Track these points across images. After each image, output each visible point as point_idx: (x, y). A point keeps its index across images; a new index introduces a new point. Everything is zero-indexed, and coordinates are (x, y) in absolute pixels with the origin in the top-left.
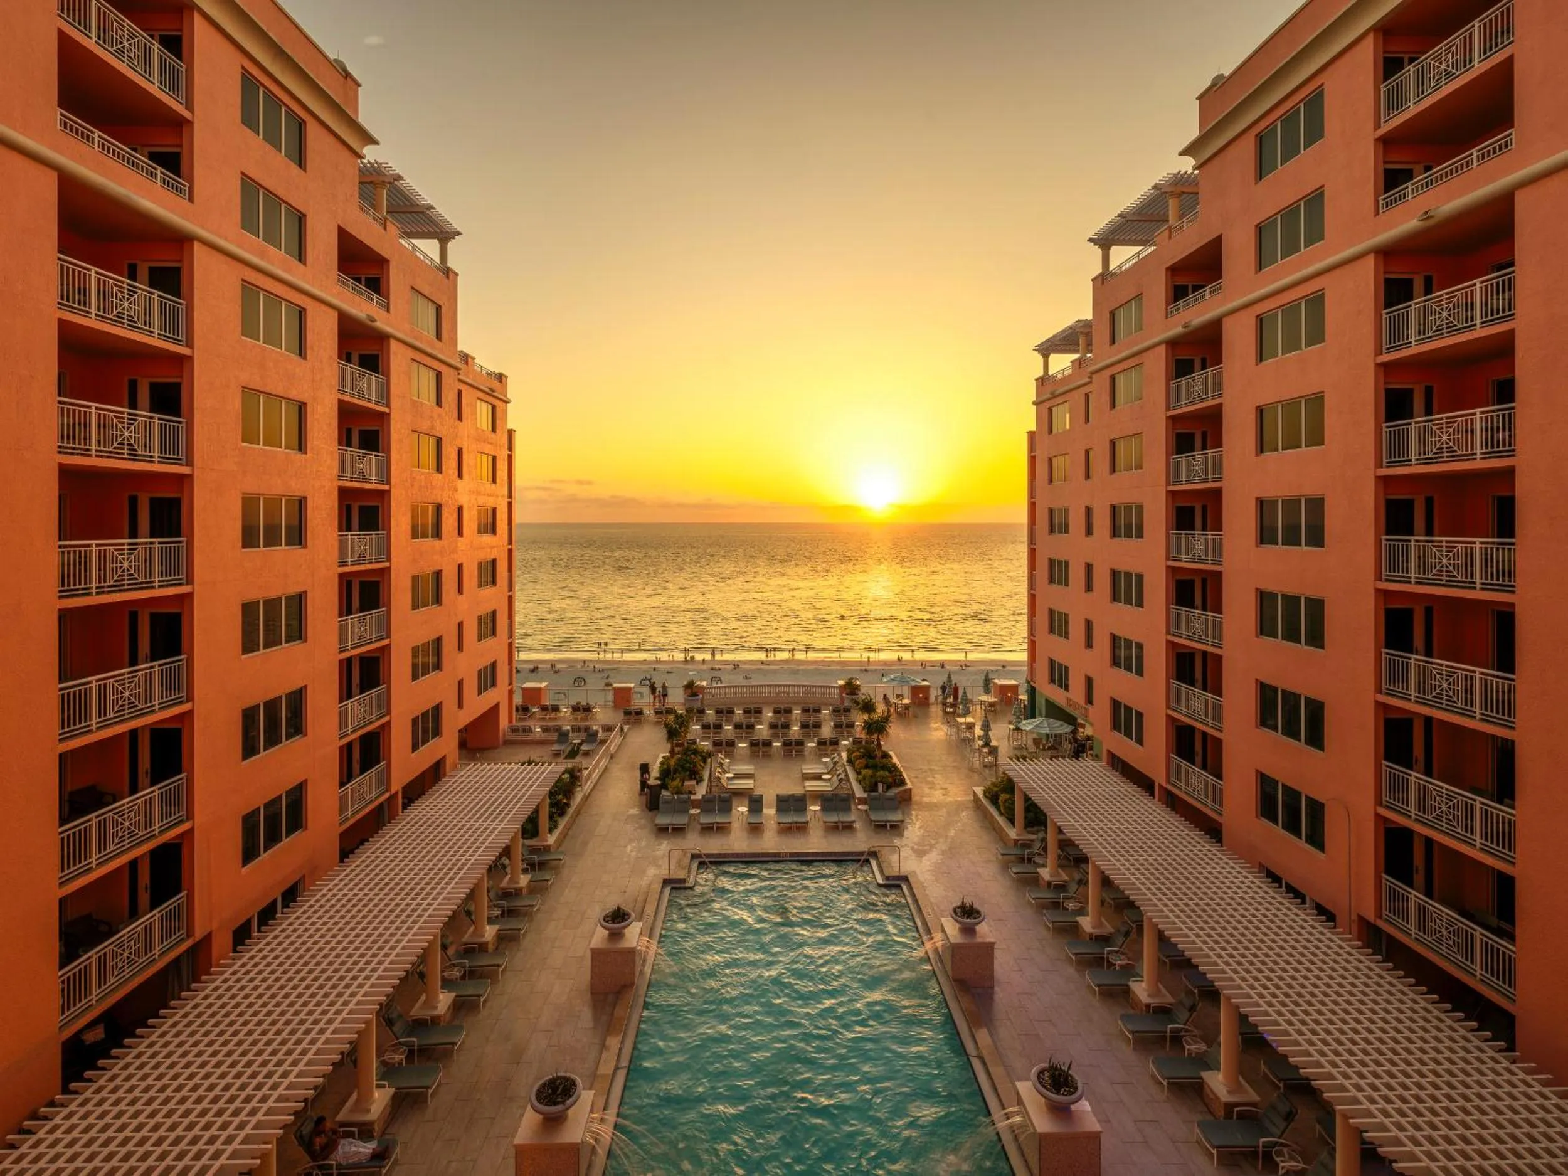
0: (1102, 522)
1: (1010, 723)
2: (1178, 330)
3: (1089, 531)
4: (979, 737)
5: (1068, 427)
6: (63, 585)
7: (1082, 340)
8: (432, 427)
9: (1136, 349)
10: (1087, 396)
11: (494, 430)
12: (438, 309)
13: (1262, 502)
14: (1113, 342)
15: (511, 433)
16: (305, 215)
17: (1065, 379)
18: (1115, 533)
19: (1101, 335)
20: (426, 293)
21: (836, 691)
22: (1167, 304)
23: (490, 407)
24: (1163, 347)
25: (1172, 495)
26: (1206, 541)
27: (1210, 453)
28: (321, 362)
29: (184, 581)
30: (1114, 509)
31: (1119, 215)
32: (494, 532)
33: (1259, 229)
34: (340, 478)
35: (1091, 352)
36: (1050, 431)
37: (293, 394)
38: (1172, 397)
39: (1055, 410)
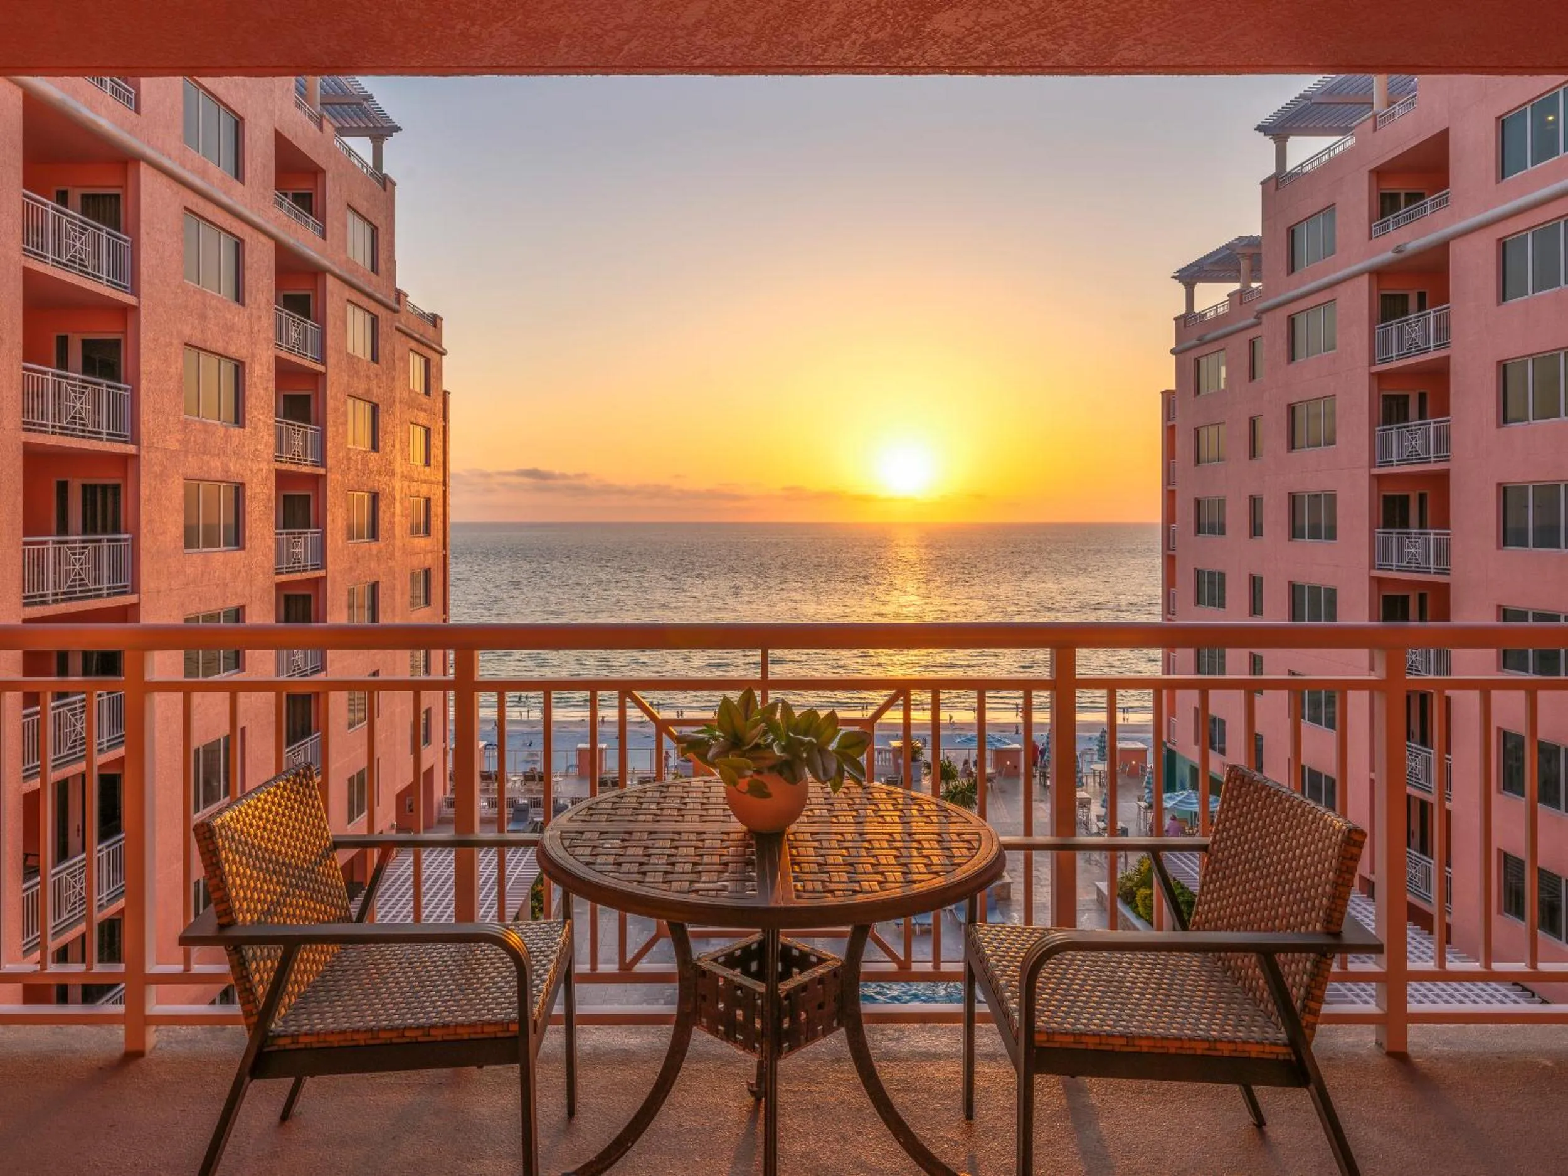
0: (1275, 517)
1: (1140, 799)
2: (1388, 256)
3: (1256, 530)
4: (1099, 818)
5: (1222, 386)
6: (24, 591)
7: (1244, 265)
8: (368, 390)
9: (1326, 280)
10: (1252, 343)
11: (427, 392)
12: (375, 230)
13: (1505, 489)
14: (1292, 269)
15: (446, 394)
16: (242, 119)
17: (1219, 320)
18: (1295, 533)
19: (1275, 257)
20: (363, 211)
21: (889, 756)
22: (1371, 221)
23: (423, 360)
24: (1365, 279)
25: (1378, 480)
26: (1427, 541)
27: (1432, 423)
28: (259, 308)
29: (129, 589)
30: (1293, 498)
31: (1301, 96)
32: (428, 532)
33: (1502, 123)
34: (278, 458)
35: (1257, 279)
36: (1198, 391)
37: (232, 351)
38: (1377, 348)
39: (1203, 361)
